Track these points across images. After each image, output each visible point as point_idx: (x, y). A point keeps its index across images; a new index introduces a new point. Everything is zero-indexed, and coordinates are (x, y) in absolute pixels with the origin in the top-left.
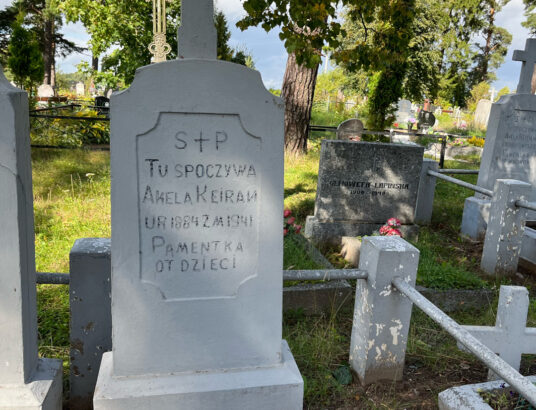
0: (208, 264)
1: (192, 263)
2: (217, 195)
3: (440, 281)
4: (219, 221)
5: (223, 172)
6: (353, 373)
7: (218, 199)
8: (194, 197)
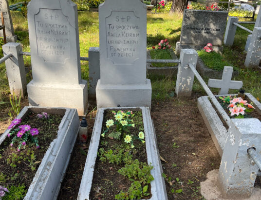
0: (125, 55)
1: (121, 54)
2: (127, 34)
3: (218, 67)
4: (128, 42)
5: (129, 28)
6: (175, 94)
7: (127, 36)
8: (121, 35)
